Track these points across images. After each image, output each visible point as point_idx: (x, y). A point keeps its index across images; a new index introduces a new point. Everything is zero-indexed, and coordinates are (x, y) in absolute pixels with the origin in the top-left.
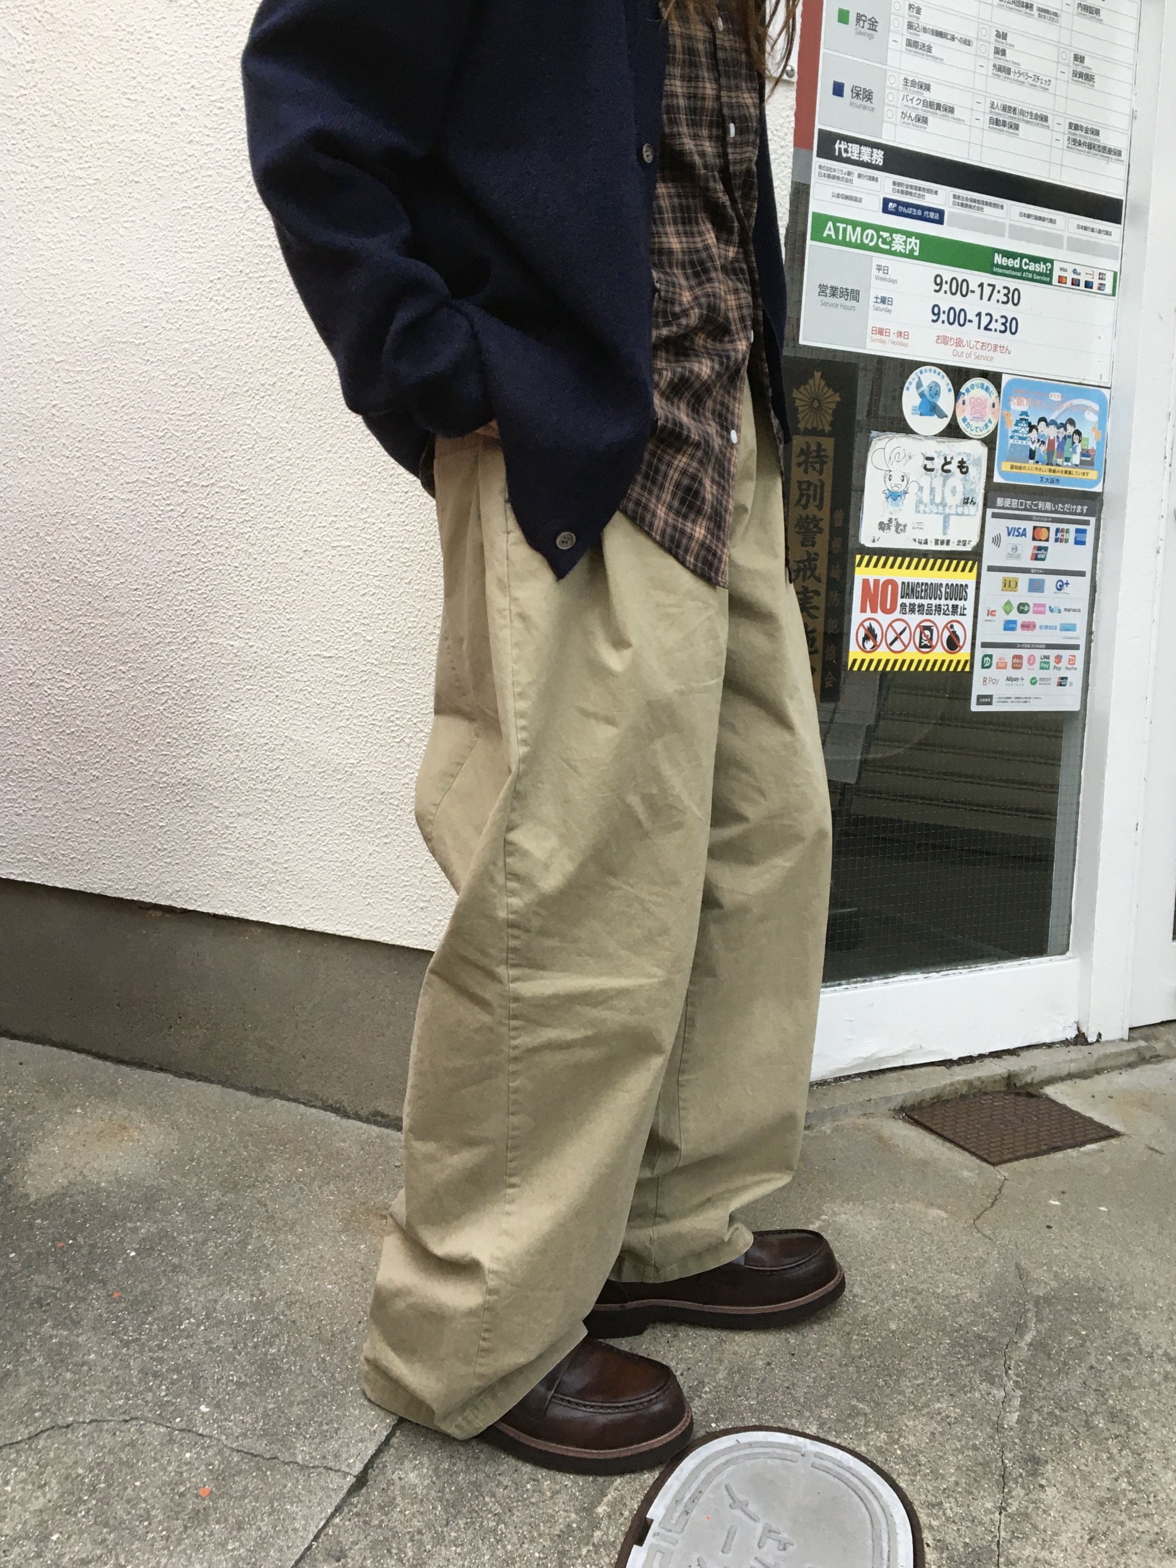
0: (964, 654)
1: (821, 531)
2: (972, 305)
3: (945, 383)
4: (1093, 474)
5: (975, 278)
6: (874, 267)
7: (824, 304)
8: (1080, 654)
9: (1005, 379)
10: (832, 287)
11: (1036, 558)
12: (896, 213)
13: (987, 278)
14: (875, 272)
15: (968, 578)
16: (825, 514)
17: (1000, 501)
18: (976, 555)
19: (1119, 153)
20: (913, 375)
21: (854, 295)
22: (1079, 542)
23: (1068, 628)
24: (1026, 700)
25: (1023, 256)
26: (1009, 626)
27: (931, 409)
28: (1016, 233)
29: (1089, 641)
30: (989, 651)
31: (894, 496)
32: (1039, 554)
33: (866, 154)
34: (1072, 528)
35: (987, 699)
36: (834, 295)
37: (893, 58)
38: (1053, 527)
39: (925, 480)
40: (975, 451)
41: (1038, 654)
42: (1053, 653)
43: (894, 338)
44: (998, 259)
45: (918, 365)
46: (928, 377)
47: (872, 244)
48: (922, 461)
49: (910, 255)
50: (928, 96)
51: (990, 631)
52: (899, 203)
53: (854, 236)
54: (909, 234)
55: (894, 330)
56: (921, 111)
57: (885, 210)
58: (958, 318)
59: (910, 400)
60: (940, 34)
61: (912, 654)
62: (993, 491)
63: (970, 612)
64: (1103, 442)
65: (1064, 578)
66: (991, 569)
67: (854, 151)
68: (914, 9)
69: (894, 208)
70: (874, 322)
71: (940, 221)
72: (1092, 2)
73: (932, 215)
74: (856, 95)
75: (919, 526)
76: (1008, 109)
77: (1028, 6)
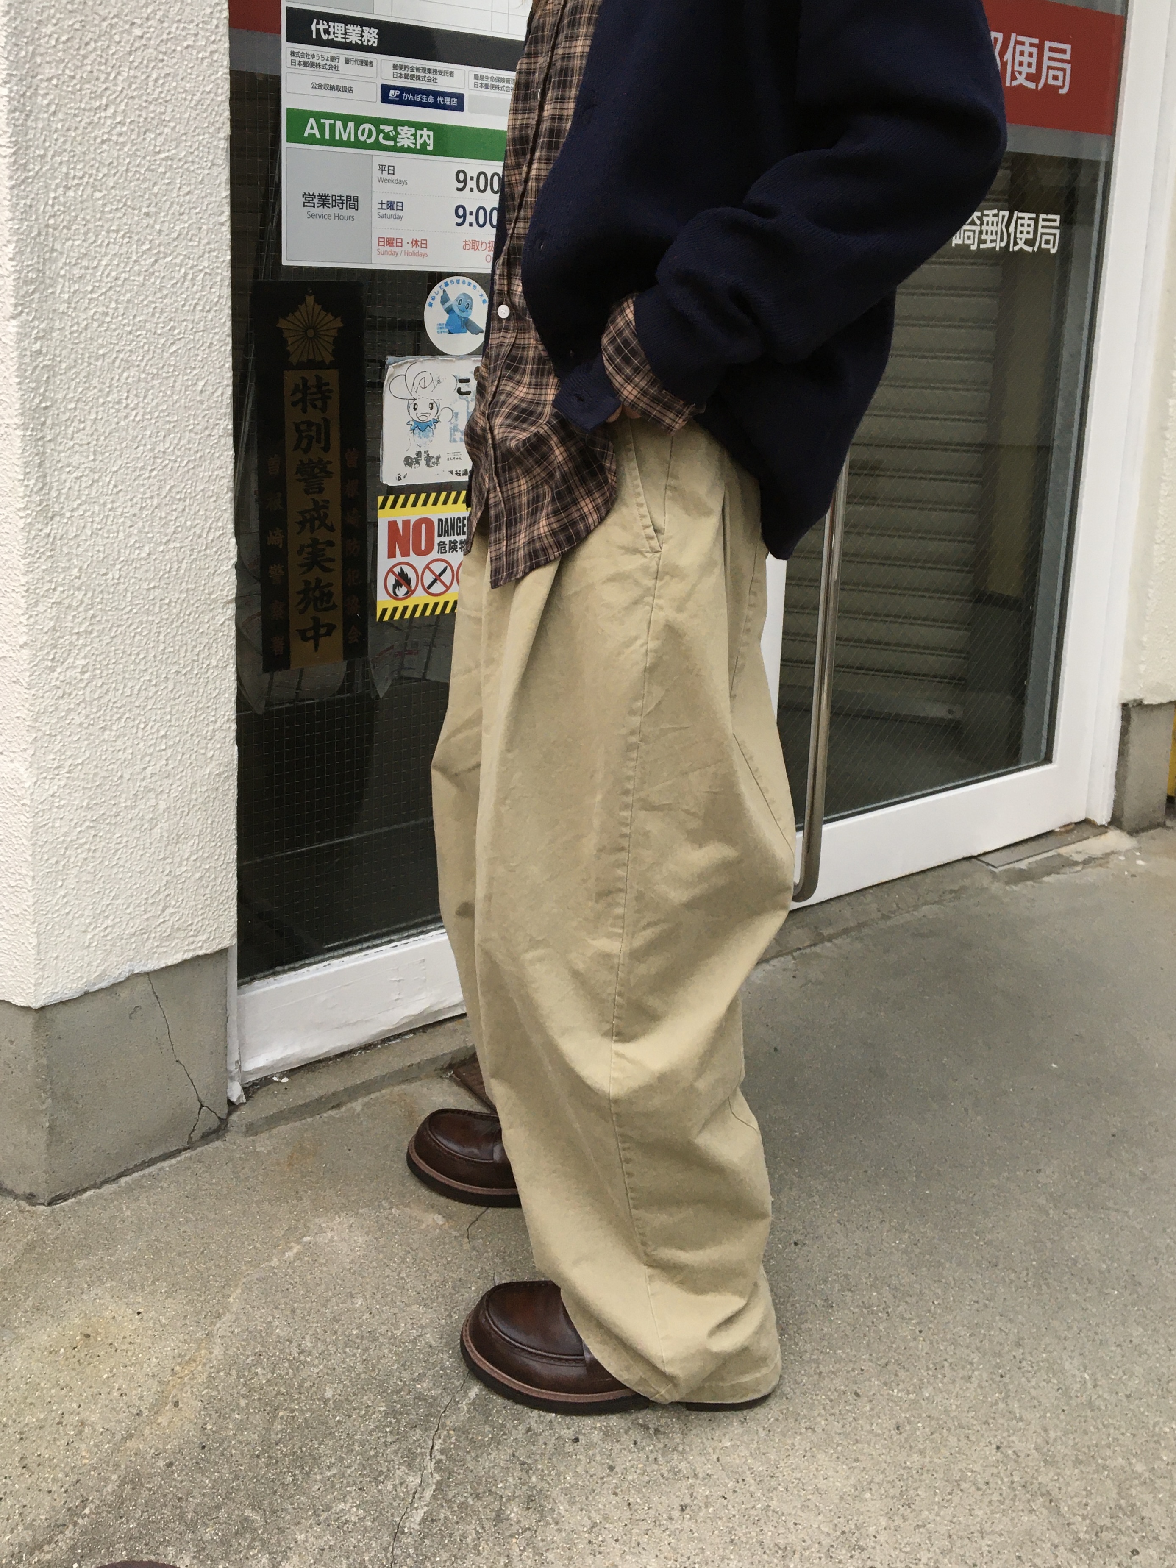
1: (329, 474)
3: (477, 293)
6: (376, 167)
7: (312, 216)
10: (321, 196)
12: (400, 102)
14: (377, 173)
16: (333, 457)
20: (436, 289)
21: (353, 202)
27: (461, 324)
31: (421, 427)
33: (354, 34)
36: (324, 205)
39: (457, 404)
43: (408, 248)
45: (442, 276)
46: (455, 289)
47: (369, 141)
48: (455, 385)
49: (423, 151)
52: (403, 90)
53: (345, 133)
54: (418, 126)
55: (407, 239)
57: (385, 100)
58: (489, 218)
59: (435, 316)
67: (338, 31)
69: (398, 96)
70: (381, 232)
71: (458, 107)
73: (447, 101)
75: (456, 456)
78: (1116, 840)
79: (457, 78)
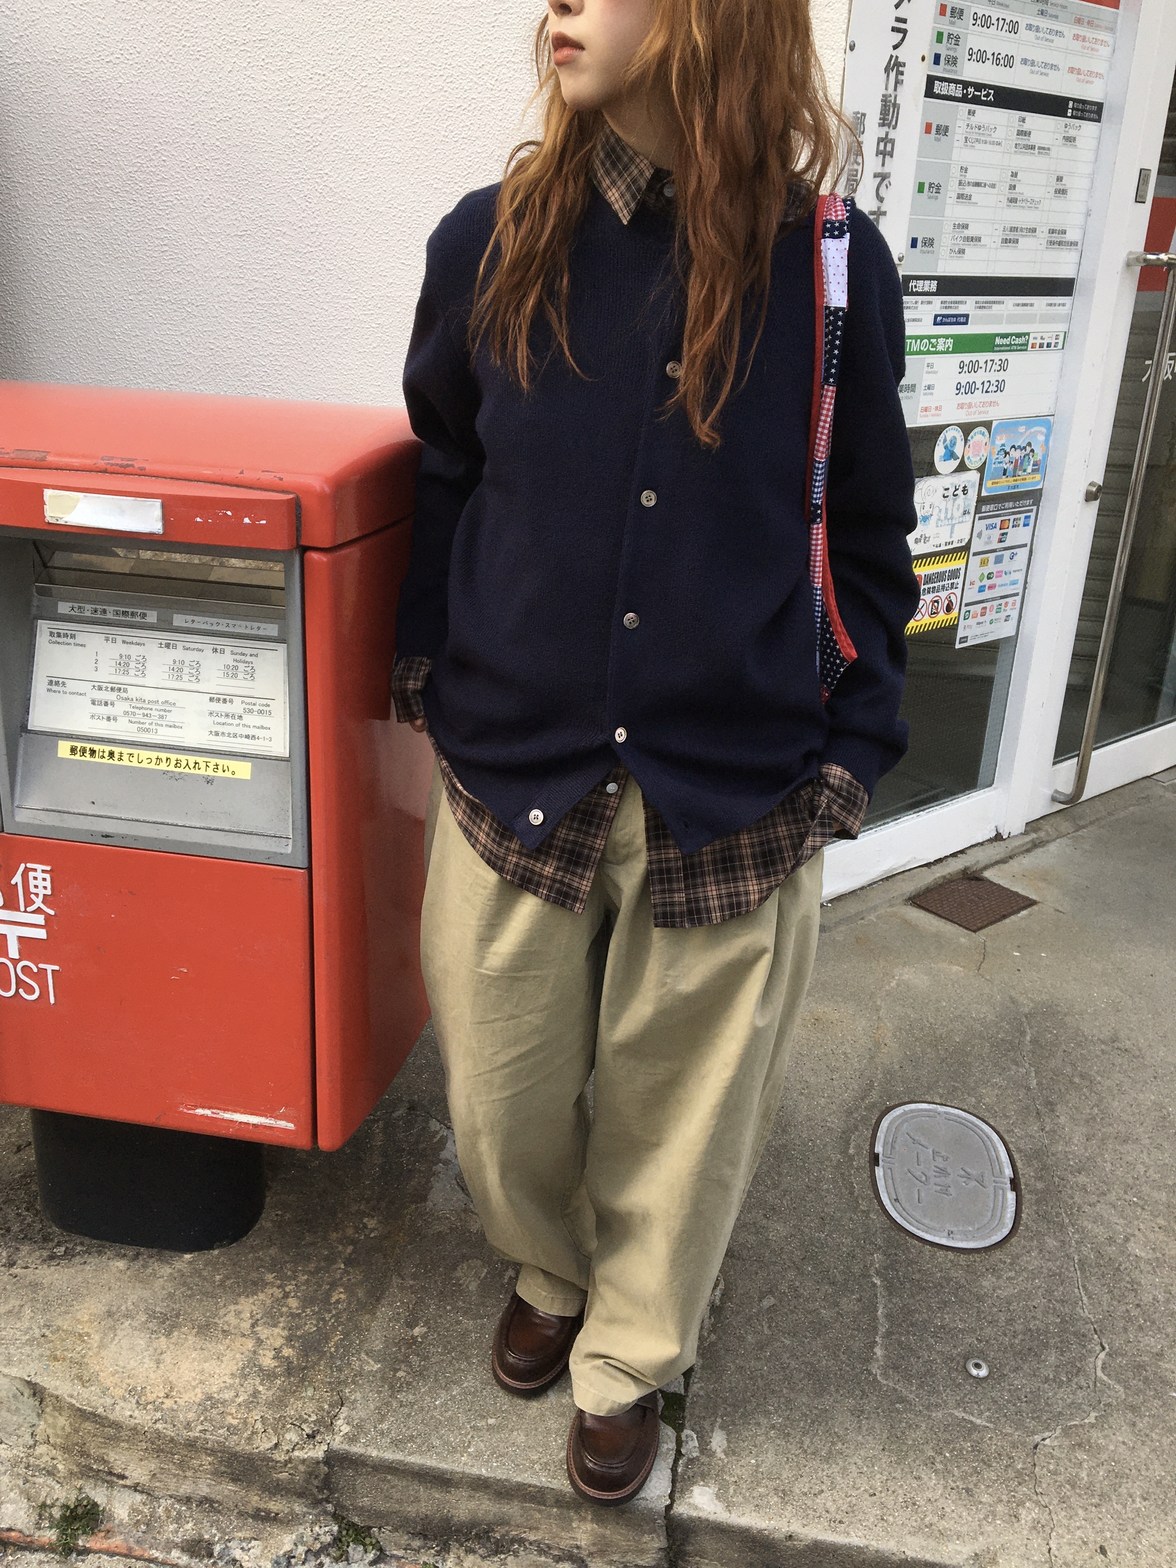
0: (954, 613)
2: (979, 377)
3: (959, 434)
4: (1038, 477)
5: (982, 357)
6: (926, 364)
8: (1018, 599)
9: (994, 424)
11: (1000, 541)
12: (942, 324)
13: (989, 356)
14: (926, 367)
15: (961, 564)
17: (984, 508)
18: (966, 548)
19: (1076, 244)
20: (942, 435)
21: (913, 388)
22: (1025, 525)
23: (1014, 583)
24: (985, 635)
25: (1012, 335)
27: (950, 455)
28: (1011, 319)
29: (1025, 588)
30: (968, 608)
31: (925, 519)
32: (1002, 538)
33: (929, 286)
34: (1023, 516)
35: (964, 639)
37: (948, 212)
38: (1012, 517)
39: (943, 504)
40: (972, 477)
41: (996, 603)
42: (1003, 601)
43: (933, 412)
44: (998, 341)
45: (946, 426)
46: (951, 433)
47: (926, 349)
48: (942, 492)
49: (947, 352)
50: (966, 233)
51: (971, 595)
52: (943, 316)
53: (917, 346)
54: (947, 337)
55: (933, 407)
56: (961, 244)
57: (935, 324)
58: (970, 388)
59: (939, 451)
60: (978, 184)
61: (928, 620)
62: (981, 502)
63: (960, 586)
64: (1046, 456)
65: (1014, 551)
66: (975, 554)
67: (922, 285)
68: (964, 170)
69: (940, 320)
70: (923, 404)
71: (966, 323)
72: (1072, 133)
73: (962, 319)
74: (925, 244)
75: (937, 536)
76: (1014, 229)
77: (1033, 147)
79: (968, 304)
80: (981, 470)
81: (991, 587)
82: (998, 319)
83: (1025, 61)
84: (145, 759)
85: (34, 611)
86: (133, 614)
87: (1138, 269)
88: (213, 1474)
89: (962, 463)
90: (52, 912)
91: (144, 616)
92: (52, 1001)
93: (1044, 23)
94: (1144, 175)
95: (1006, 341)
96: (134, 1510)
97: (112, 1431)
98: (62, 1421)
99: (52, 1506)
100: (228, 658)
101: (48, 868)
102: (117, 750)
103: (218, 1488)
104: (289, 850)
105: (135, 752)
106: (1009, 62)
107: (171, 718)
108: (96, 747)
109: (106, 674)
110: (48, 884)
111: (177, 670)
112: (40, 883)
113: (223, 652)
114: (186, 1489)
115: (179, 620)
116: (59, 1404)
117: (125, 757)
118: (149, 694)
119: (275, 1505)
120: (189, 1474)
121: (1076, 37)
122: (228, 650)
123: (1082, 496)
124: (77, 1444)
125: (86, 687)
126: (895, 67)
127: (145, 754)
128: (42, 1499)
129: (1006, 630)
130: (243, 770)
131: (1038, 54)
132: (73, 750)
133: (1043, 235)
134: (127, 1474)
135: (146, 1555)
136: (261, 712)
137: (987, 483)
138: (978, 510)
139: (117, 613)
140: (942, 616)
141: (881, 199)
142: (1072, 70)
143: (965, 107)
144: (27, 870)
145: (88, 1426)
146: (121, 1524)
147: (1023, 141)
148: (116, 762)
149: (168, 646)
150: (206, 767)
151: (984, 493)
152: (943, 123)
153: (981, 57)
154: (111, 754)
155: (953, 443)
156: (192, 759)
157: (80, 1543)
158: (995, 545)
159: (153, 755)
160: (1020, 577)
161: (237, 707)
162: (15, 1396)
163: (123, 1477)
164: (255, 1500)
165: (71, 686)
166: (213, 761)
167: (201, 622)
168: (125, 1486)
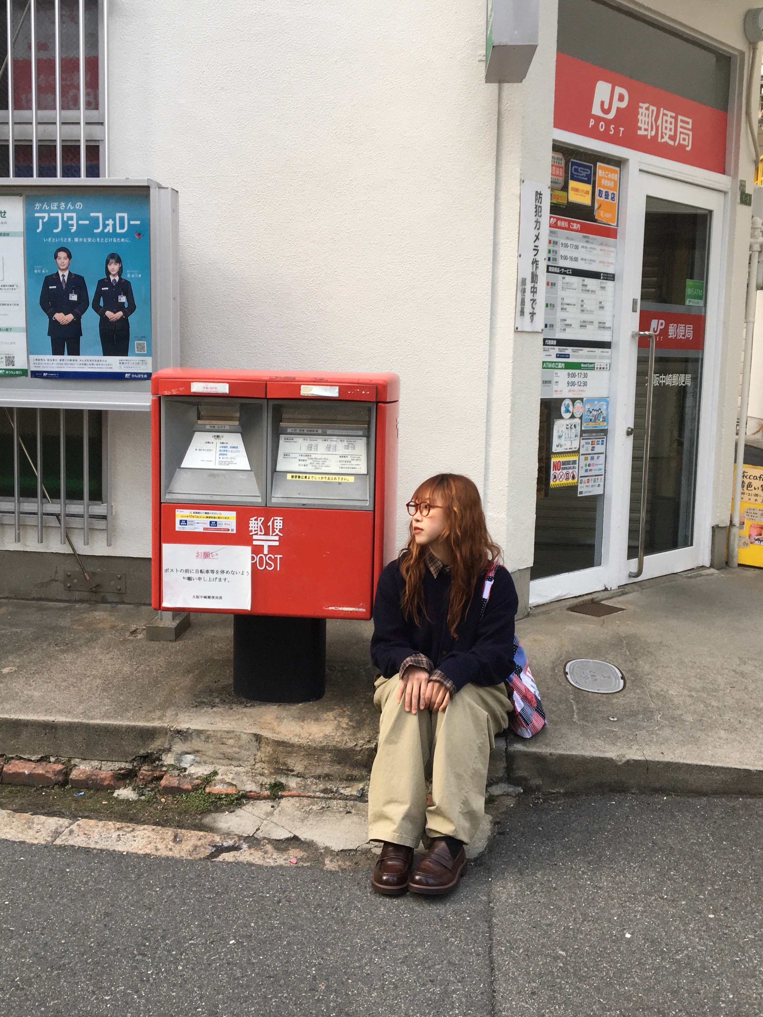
0: (576, 480)
1: (544, 449)
2: (576, 379)
3: (570, 403)
4: (605, 424)
5: (577, 372)
6: (554, 373)
7: (544, 386)
8: (603, 477)
9: (584, 399)
10: (545, 381)
11: (592, 450)
12: (559, 357)
13: (579, 371)
14: (555, 375)
15: (575, 458)
17: (584, 435)
18: (578, 451)
19: (610, 328)
20: (563, 402)
21: (550, 382)
22: (602, 444)
23: (600, 469)
24: (590, 492)
25: (588, 363)
26: (586, 471)
27: (567, 411)
28: (587, 357)
29: (605, 473)
30: (582, 478)
31: (560, 437)
32: (593, 449)
33: (552, 342)
34: (600, 440)
35: (581, 493)
36: (546, 383)
37: (558, 314)
38: (596, 440)
39: (566, 431)
40: (577, 421)
41: (593, 478)
42: (597, 477)
44: (582, 365)
45: (565, 399)
46: (567, 402)
47: (554, 367)
48: (565, 426)
49: (562, 369)
50: (566, 322)
51: (582, 473)
52: (560, 354)
53: (550, 366)
54: (562, 363)
55: (559, 390)
56: (565, 327)
57: (557, 357)
58: (573, 384)
59: (563, 409)
60: (568, 304)
61: (564, 481)
62: (582, 432)
63: (577, 468)
64: (607, 415)
65: (599, 455)
66: (582, 455)
67: (550, 342)
68: (563, 299)
69: (559, 356)
70: (554, 389)
71: (569, 357)
72: (603, 285)
73: (567, 356)
74: (550, 326)
75: (565, 445)
76: (584, 322)
77: (589, 291)
78: (712, 570)
79: (569, 350)
80: (581, 418)
81: (591, 470)
82: (581, 357)
83: (582, 259)
84: (318, 478)
85: (279, 432)
86: (313, 431)
87: (637, 338)
88: (331, 762)
89: (573, 413)
90: (282, 535)
91: (317, 431)
92: (278, 569)
93: (589, 245)
94: (635, 302)
95: (586, 366)
96: (297, 783)
97: (290, 749)
98: (269, 749)
99: (265, 784)
100: (346, 443)
101: (282, 518)
102: (308, 475)
103: (333, 768)
104: (368, 504)
105: (314, 476)
106: (576, 259)
107: (326, 464)
108: (300, 475)
109: (304, 451)
110: (281, 524)
111: (328, 448)
112: (278, 524)
113: (344, 441)
114: (319, 771)
115: (329, 432)
116: (268, 741)
117: (311, 478)
118: (319, 457)
119: (356, 773)
120: (321, 764)
121: (601, 250)
122: (345, 440)
123: (625, 433)
124: (274, 758)
125: (297, 455)
126: (535, 262)
127: (317, 476)
128: (261, 782)
129: (599, 491)
130: (351, 479)
131: (588, 257)
132: (292, 477)
133: (596, 324)
134: (294, 769)
135: (307, 795)
136: (357, 460)
137: (584, 424)
138: (581, 436)
139: (308, 431)
140: (570, 481)
141: (533, 308)
142: (601, 262)
143: (561, 276)
144: (274, 520)
145: (280, 748)
146: (293, 788)
147: (585, 288)
148: (307, 479)
149: (325, 440)
150: (339, 479)
151: (583, 429)
152: (554, 282)
153: (566, 258)
154: (306, 477)
155: (568, 405)
156: (334, 477)
157: (280, 794)
158: (590, 452)
159: (320, 476)
160: (603, 467)
161: (349, 459)
162: (249, 742)
163: (292, 771)
164: (348, 771)
165: (292, 455)
166: (341, 477)
167: (336, 432)
168: (293, 775)
